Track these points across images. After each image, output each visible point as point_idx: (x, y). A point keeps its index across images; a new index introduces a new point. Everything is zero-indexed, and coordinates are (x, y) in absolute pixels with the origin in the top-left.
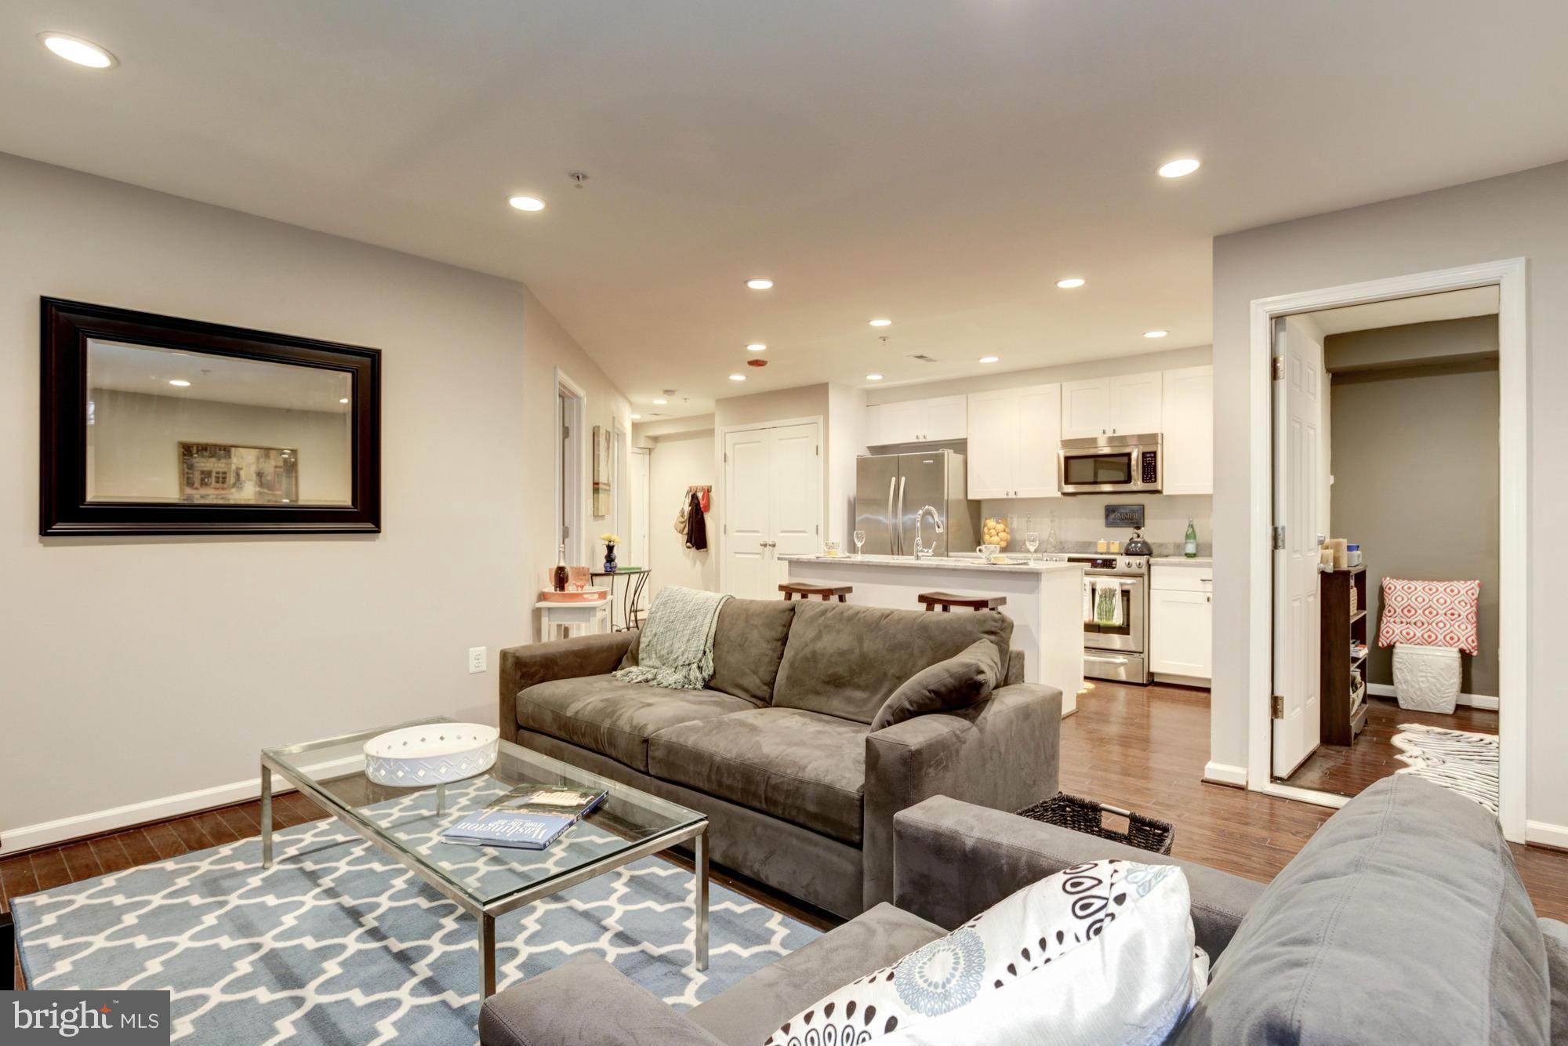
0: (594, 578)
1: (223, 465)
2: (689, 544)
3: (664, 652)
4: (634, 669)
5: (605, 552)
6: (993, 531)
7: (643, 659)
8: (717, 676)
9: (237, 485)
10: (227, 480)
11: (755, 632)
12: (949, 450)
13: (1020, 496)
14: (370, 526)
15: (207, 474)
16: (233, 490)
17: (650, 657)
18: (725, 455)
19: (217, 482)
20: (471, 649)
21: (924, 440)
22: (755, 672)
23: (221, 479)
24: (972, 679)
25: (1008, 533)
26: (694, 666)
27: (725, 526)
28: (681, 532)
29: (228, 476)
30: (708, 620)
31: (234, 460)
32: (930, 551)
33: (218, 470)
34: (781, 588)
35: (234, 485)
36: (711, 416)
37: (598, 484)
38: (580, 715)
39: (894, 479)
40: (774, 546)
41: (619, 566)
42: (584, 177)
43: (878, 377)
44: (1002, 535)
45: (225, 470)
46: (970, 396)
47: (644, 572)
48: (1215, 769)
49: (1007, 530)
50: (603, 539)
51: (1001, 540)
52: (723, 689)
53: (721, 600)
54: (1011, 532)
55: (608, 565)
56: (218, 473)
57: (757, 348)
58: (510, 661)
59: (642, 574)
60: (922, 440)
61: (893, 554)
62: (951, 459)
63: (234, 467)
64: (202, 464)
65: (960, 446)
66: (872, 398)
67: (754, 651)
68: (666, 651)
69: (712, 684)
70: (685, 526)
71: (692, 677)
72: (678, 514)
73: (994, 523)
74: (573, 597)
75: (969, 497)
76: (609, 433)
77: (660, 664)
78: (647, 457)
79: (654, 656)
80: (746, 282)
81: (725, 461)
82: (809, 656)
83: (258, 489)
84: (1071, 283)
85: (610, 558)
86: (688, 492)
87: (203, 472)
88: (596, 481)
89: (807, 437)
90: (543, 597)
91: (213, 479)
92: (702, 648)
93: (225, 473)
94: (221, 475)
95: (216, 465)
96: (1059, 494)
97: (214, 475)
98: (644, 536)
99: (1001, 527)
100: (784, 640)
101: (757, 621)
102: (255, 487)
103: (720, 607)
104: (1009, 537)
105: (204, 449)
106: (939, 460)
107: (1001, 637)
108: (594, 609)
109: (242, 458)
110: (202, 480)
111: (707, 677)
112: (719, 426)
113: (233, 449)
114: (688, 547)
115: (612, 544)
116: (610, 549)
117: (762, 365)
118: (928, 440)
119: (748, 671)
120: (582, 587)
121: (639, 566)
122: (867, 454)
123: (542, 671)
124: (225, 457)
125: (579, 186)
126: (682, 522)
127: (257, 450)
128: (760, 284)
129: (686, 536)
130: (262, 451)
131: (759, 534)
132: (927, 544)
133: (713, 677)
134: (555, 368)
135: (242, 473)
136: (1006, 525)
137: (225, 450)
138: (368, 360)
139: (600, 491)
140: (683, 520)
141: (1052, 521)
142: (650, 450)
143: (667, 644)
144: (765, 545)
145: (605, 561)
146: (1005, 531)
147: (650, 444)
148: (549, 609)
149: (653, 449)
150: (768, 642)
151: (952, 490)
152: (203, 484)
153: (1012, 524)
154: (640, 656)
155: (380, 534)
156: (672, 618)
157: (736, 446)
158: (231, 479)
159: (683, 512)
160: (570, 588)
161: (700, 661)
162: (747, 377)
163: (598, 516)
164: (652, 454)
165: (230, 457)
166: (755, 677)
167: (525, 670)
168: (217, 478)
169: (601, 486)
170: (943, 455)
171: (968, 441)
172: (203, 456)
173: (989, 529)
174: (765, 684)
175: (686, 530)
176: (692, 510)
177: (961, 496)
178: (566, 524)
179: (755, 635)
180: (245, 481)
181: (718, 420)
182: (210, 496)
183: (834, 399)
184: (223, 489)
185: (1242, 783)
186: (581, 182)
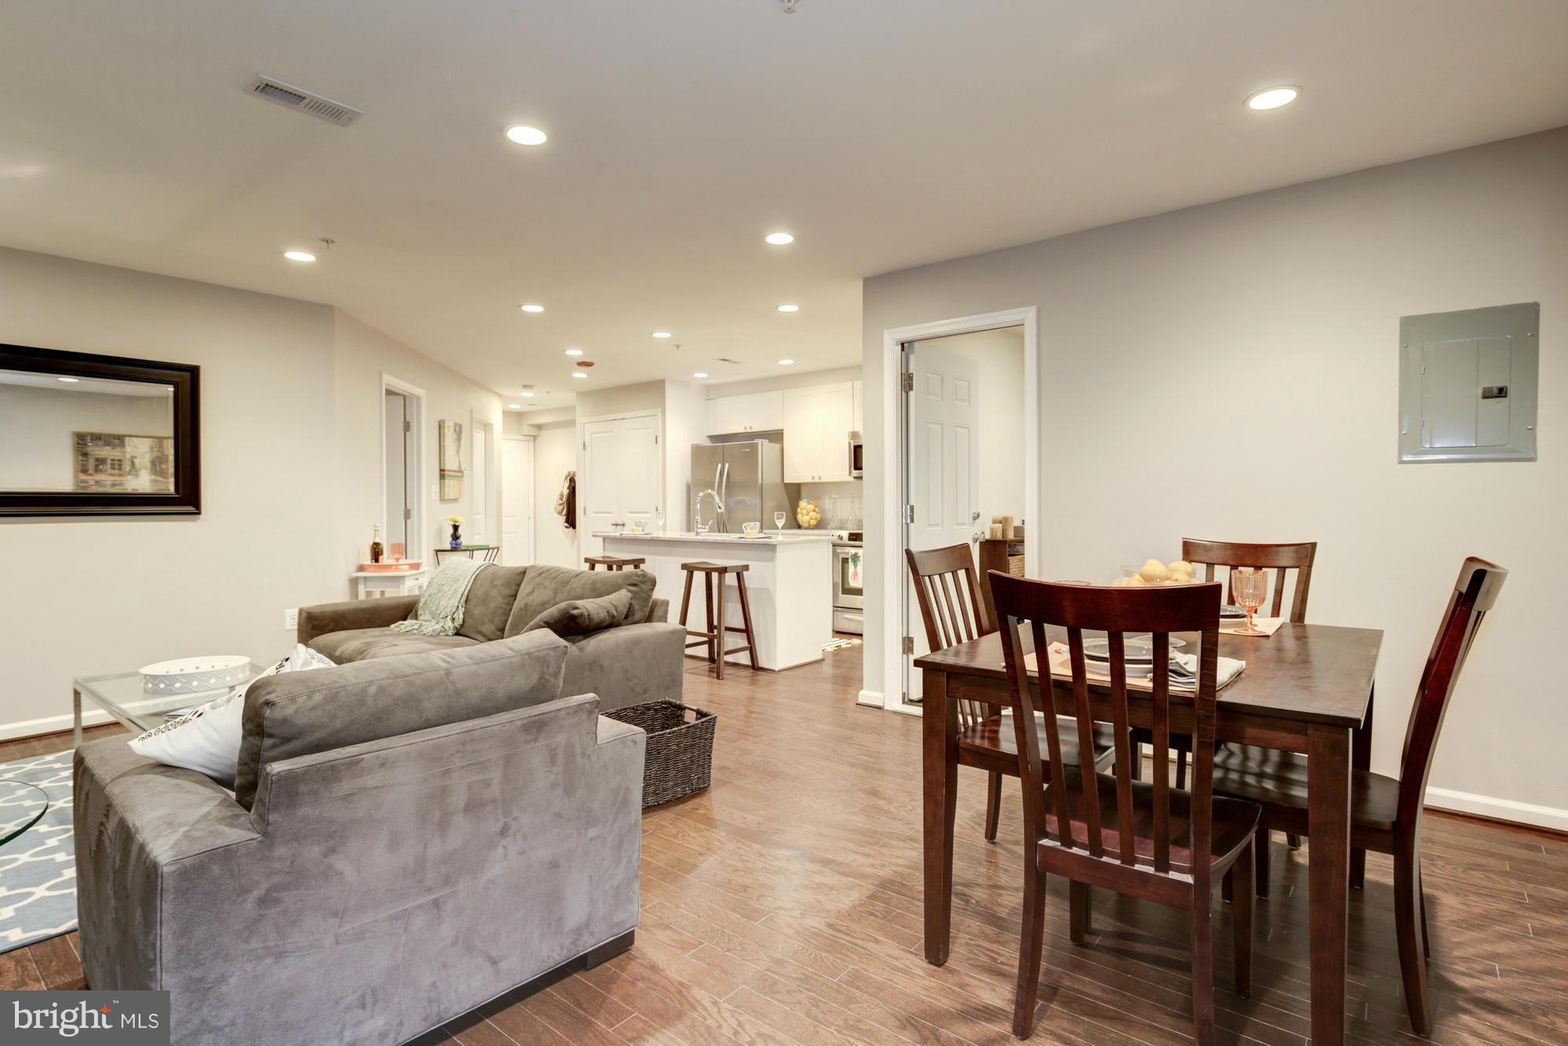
0: (438, 553)
1: (118, 454)
2: (566, 524)
3: (433, 609)
4: (414, 621)
5: (451, 531)
6: (804, 511)
7: (421, 615)
8: (466, 625)
9: (133, 472)
10: (123, 467)
11: (496, 590)
12: (763, 440)
13: (822, 481)
14: (191, 509)
15: (100, 461)
16: (129, 477)
17: (425, 613)
18: (584, 443)
19: (113, 468)
20: (287, 611)
21: (750, 431)
22: (492, 621)
23: (117, 466)
24: (568, 613)
25: (817, 513)
26: (449, 617)
27: (585, 508)
28: (560, 513)
29: (123, 463)
30: (466, 583)
31: (128, 449)
32: (707, 527)
33: (113, 458)
34: (587, 560)
35: (130, 473)
36: (572, 408)
37: (444, 470)
38: (343, 655)
39: (720, 465)
40: (623, 525)
41: (463, 544)
42: (332, 242)
43: (704, 375)
44: (813, 514)
45: (119, 458)
46: (785, 391)
47: (493, 549)
48: (866, 696)
49: (816, 510)
50: (448, 520)
51: (811, 519)
52: (467, 634)
53: (480, 567)
54: (822, 512)
55: (454, 542)
56: (113, 460)
57: (575, 353)
58: (304, 615)
59: (491, 551)
60: (749, 430)
61: (719, 532)
62: (765, 447)
63: (128, 456)
64: (97, 453)
65: (776, 436)
66: (710, 392)
67: (493, 605)
68: (435, 608)
69: (461, 632)
70: (564, 508)
71: (446, 627)
72: (557, 497)
73: (806, 504)
74: (388, 567)
75: (786, 481)
76: (460, 426)
77: (430, 618)
78: (532, 444)
79: (427, 613)
80: (520, 306)
81: (584, 449)
82: (523, 606)
83: (153, 477)
84: (789, 308)
85: (455, 537)
86: (566, 478)
87: (97, 460)
88: (442, 468)
89: (648, 428)
90: (361, 568)
91: (109, 466)
92: (457, 604)
93: (120, 460)
94: (116, 462)
95: (111, 453)
96: (851, 479)
97: (109, 462)
98: (529, 518)
99: (811, 507)
100: (515, 596)
101: (498, 582)
102: (150, 475)
103: (477, 573)
104: (819, 516)
105: (97, 438)
106: (754, 448)
107: (641, 588)
108: (403, 578)
109: (136, 447)
110: (97, 466)
111: (457, 626)
112: (581, 418)
113: (127, 439)
114: (567, 527)
115: (457, 524)
116: (456, 528)
117: (590, 366)
118: (754, 431)
119: (486, 620)
120: (397, 560)
121: (487, 544)
122: (708, 443)
123: (332, 624)
124: (119, 446)
125: (327, 248)
126: (561, 504)
127: (151, 439)
128: (532, 308)
129: (565, 517)
130: (156, 440)
131: (612, 515)
132: (704, 523)
133: (462, 626)
134: (381, 374)
135: (137, 461)
136: (816, 506)
137: (119, 439)
138: (187, 375)
139: (446, 477)
140: (561, 502)
141: (852, 502)
142: (535, 438)
143: (436, 603)
144: (616, 525)
145: (451, 539)
146: (814, 511)
147: (534, 432)
148: (365, 578)
149: (537, 436)
150: (504, 597)
151: (767, 473)
152: (97, 470)
153: (824, 505)
154: (419, 613)
155: (201, 516)
156: (444, 582)
157: (594, 436)
158: (127, 467)
159: (562, 496)
160: (385, 559)
161: (454, 614)
162: (588, 375)
163: (444, 500)
164: (537, 441)
165: (124, 446)
166: (491, 625)
167: (315, 623)
168: (113, 465)
169: (446, 473)
170: (757, 444)
171: (784, 432)
172: (97, 445)
173: (802, 510)
174: (499, 630)
175: (565, 512)
176: (569, 493)
177: (779, 481)
178: (408, 507)
179: (494, 592)
180: (139, 469)
181: (579, 411)
182: (105, 483)
183: (670, 392)
184: (121, 475)
185: (880, 704)
186: (331, 245)
